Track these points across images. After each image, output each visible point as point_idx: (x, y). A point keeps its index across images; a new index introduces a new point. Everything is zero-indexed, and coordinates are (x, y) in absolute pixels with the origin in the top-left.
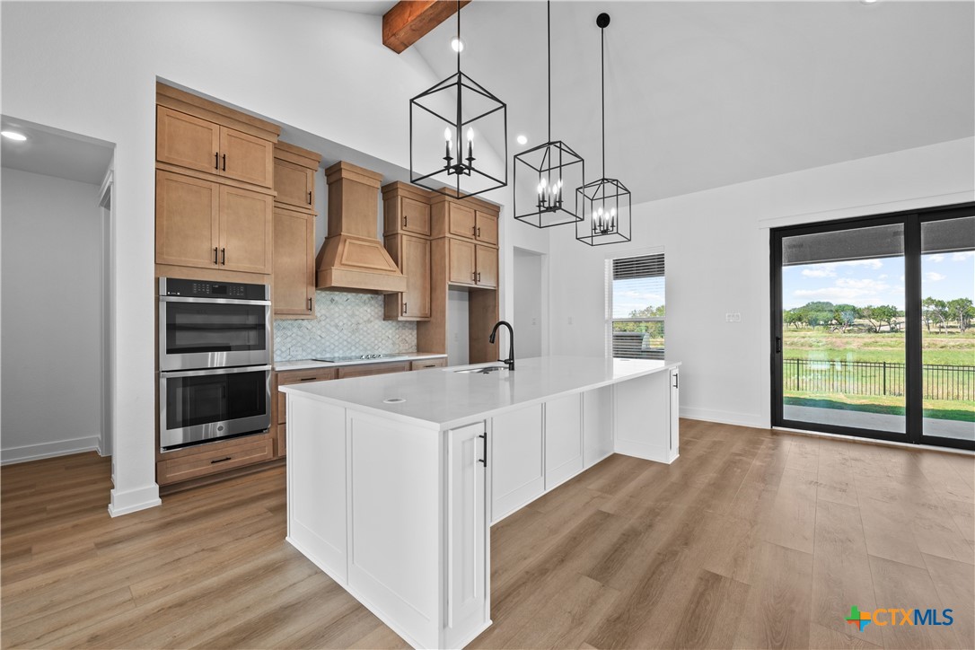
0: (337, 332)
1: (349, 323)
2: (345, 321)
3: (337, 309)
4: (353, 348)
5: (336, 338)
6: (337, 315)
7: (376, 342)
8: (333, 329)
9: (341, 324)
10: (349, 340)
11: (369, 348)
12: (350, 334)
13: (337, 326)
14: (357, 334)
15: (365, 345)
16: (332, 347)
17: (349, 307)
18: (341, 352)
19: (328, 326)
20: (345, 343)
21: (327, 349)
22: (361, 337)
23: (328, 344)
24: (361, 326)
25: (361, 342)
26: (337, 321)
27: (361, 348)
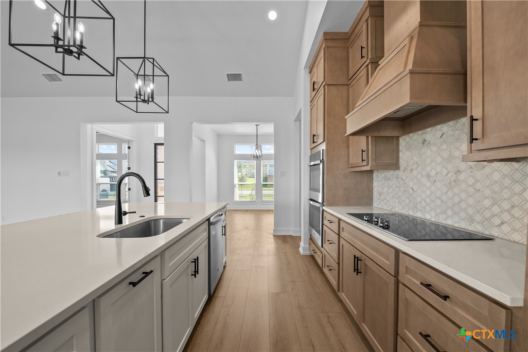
0: (428, 184)
1: (445, 172)
2: (439, 168)
3: (429, 153)
4: (450, 212)
5: (428, 192)
6: (429, 160)
7: (496, 209)
8: (424, 180)
9: (433, 173)
10: (444, 198)
11: (478, 218)
12: (445, 189)
13: (428, 176)
14: (456, 190)
15: (470, 211)
16: (423, 204)
17: (444, 147)
18: (433, 214)
19: (419, 176)
20: (438, 202)
21: (419, 206)
22: (463, 195)
23: (419, 199)
24: (462, 176)
25: (463, 205)
26: (428, 169)
27: (463, 215)
